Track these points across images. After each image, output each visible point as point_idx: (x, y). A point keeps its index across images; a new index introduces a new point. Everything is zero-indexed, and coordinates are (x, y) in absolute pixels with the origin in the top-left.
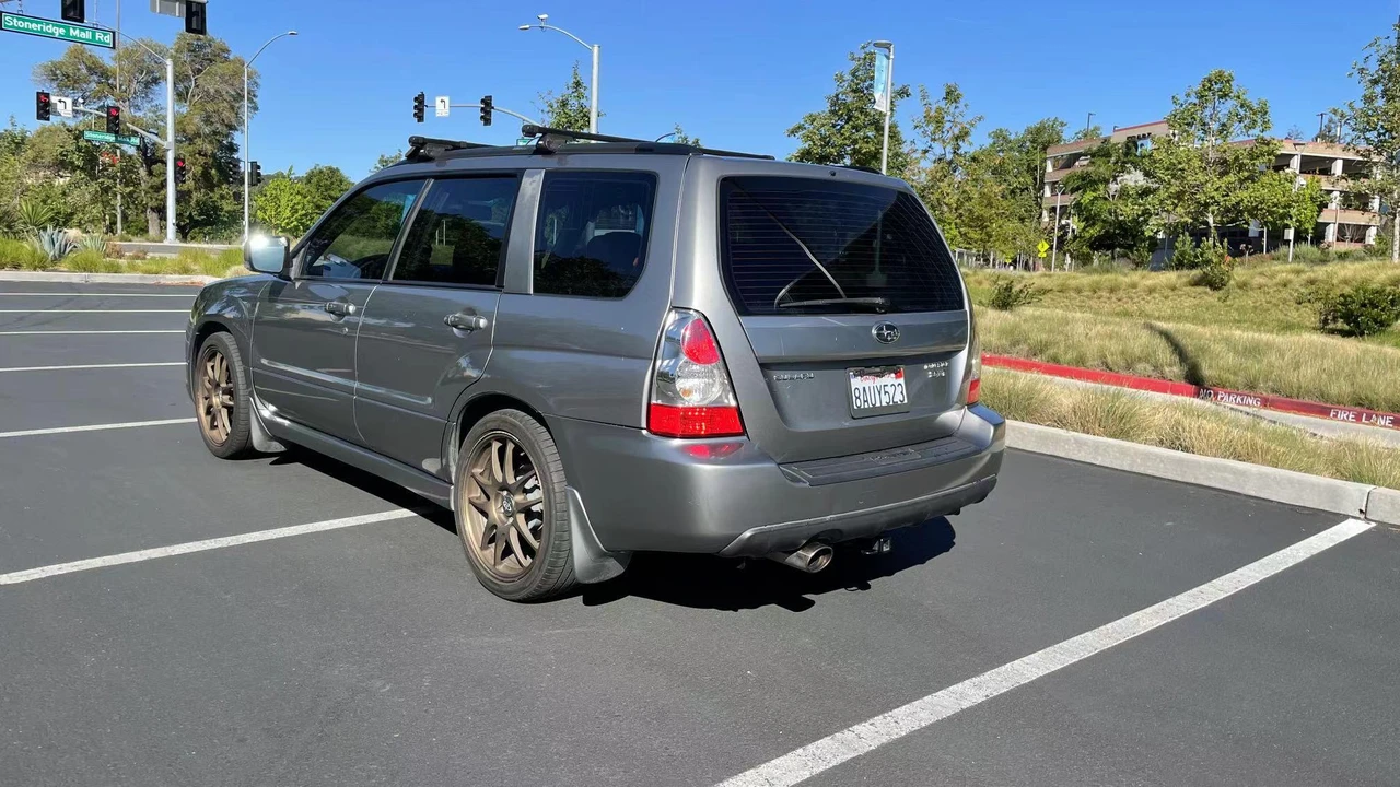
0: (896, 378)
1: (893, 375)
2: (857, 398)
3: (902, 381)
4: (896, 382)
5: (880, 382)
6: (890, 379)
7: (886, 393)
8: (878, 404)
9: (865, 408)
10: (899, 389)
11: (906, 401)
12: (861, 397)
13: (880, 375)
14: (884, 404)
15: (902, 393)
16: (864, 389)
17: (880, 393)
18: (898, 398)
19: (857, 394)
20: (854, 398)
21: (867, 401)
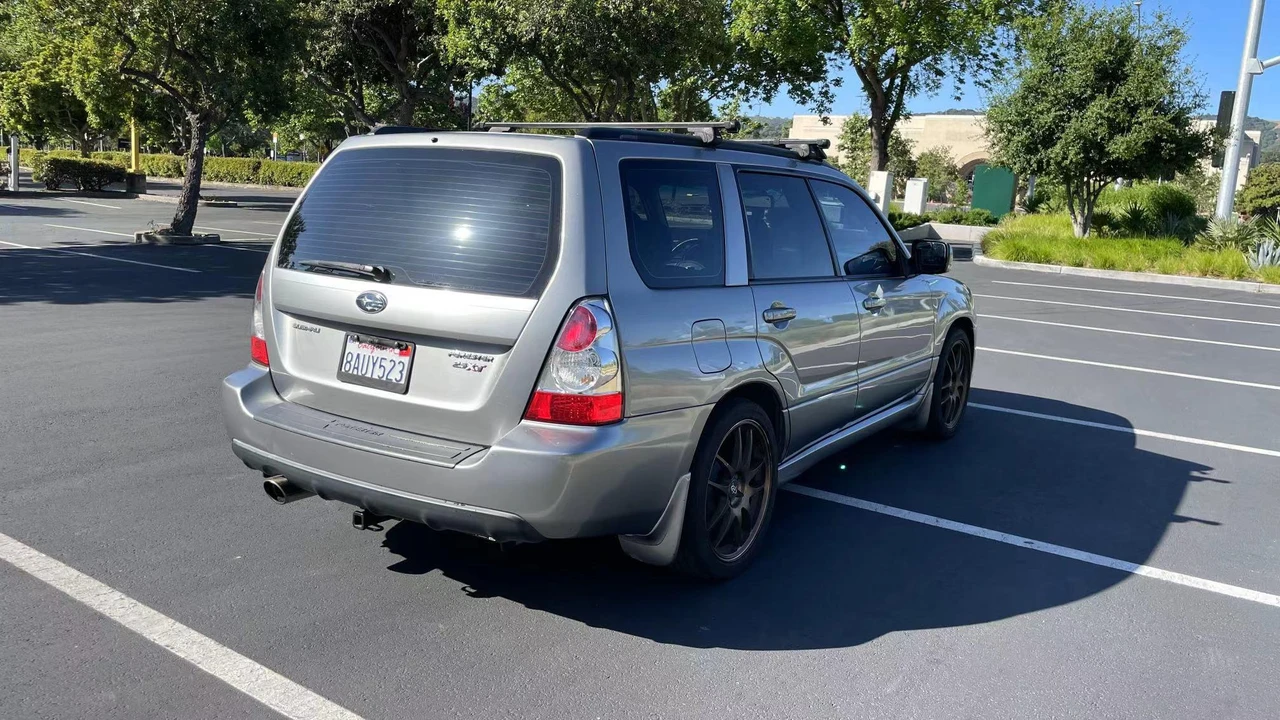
0: (401, 354)
1: (397, 351)
2: (347, 362)
3: (406, 360)
4: (397, 359)
5: (378, 353)
6: (392, 354)
7: (381, 366)
8: (369, 375)
9: (352, 375)
10: (399, 367)
11: (403, 382)
12: (353, 363)
13: (381, 346)
14: (375, 377)
15: (401, 372)
16: (358, 355)
17: (374, 364)
18: (394, 376)
19: (349, 359)
20: (345, 361)
21: (357, 369)
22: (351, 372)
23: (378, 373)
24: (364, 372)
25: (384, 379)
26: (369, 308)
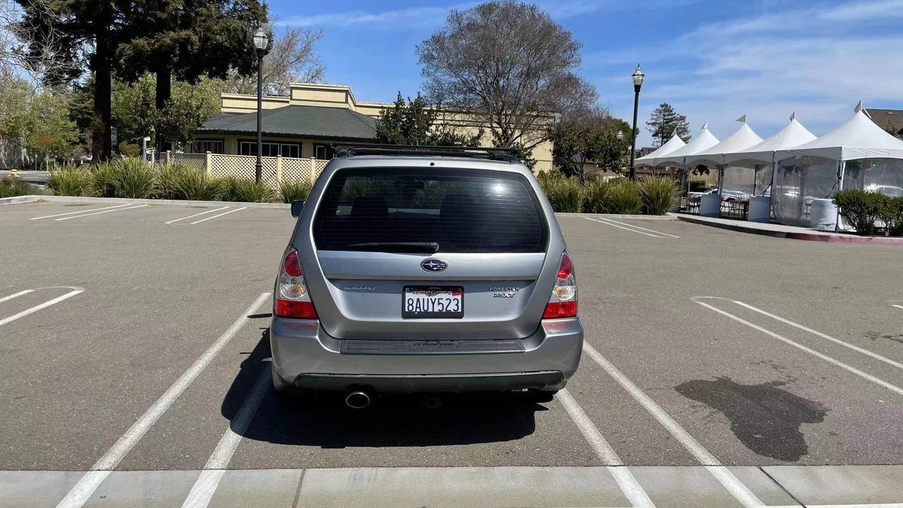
0: (454, 295)
1: (450, 293)
2: (409, 305)
3: (459, 297)
4: (452, 297)
5: (435, 296)
6: (444, 296)
7: (439, 304)
8: (430, 310)
9: (415, 313)
10: (454, 302)
11: (460, 310)
12: (414, 305)
13: (436, 292)
14: (436, 311)
15: (457, 305)
16: (418, 300)
17: (433, 303)
18: (452, 308)
19: (411, 302)
20: (407, 305)
21: (420, 308)
22: (414, 310)
23: (437, 308)
24: (426, 309)
25: (444, 311)
26: (435, 269)
